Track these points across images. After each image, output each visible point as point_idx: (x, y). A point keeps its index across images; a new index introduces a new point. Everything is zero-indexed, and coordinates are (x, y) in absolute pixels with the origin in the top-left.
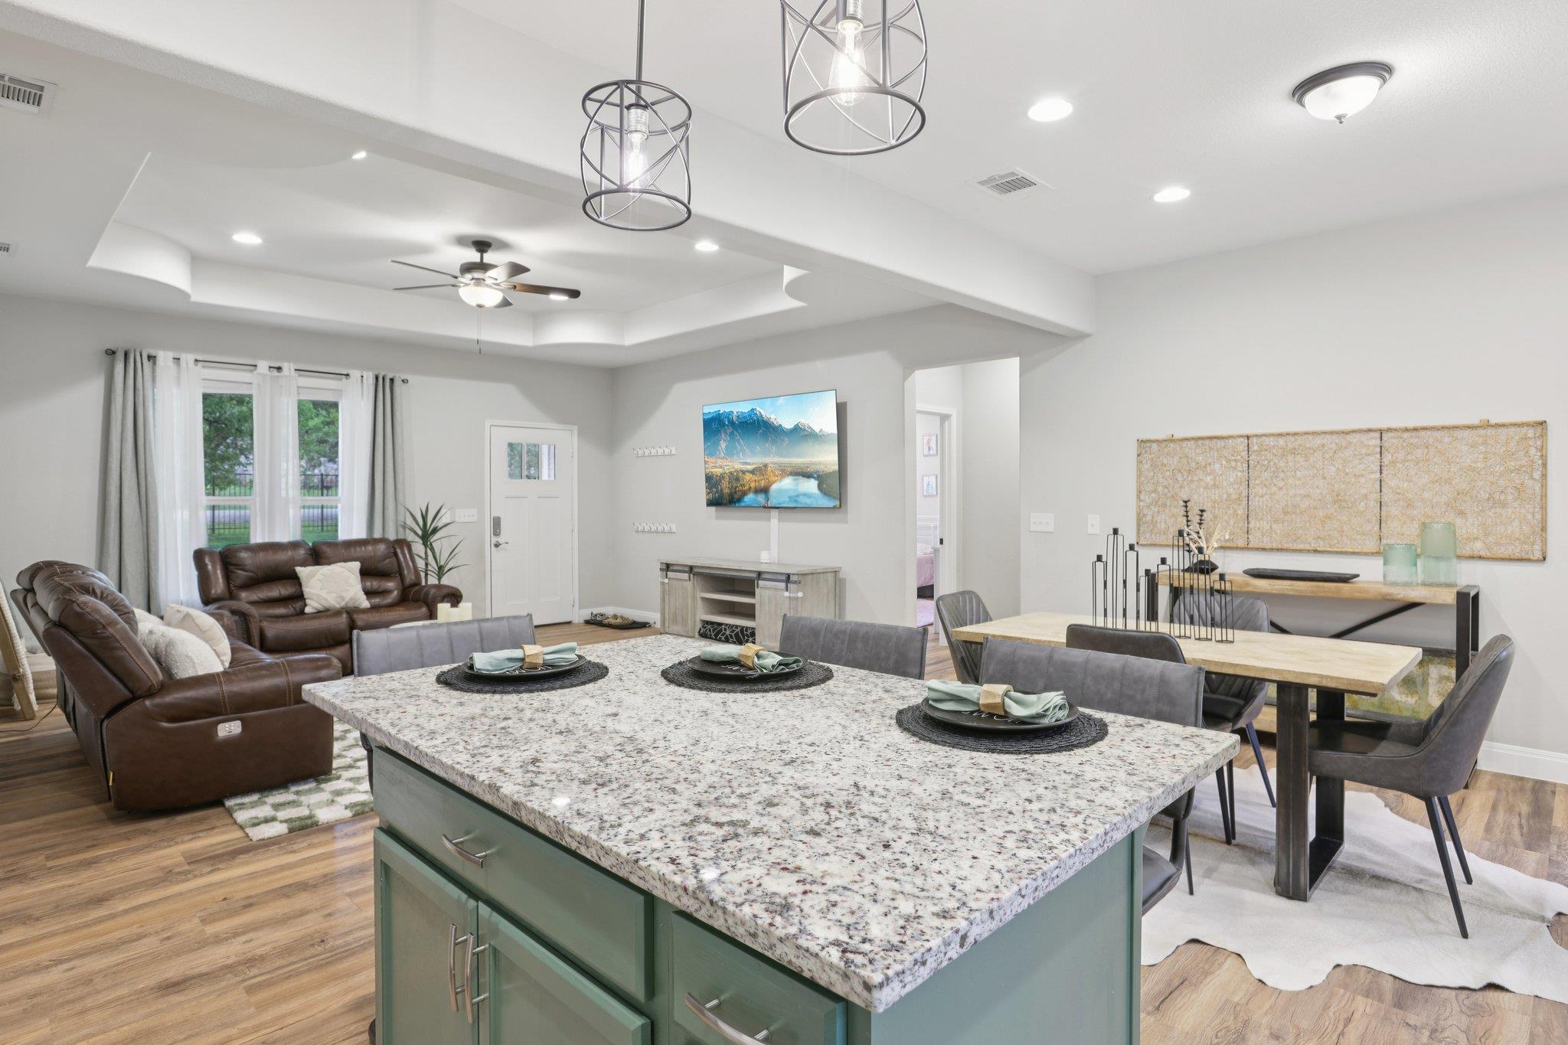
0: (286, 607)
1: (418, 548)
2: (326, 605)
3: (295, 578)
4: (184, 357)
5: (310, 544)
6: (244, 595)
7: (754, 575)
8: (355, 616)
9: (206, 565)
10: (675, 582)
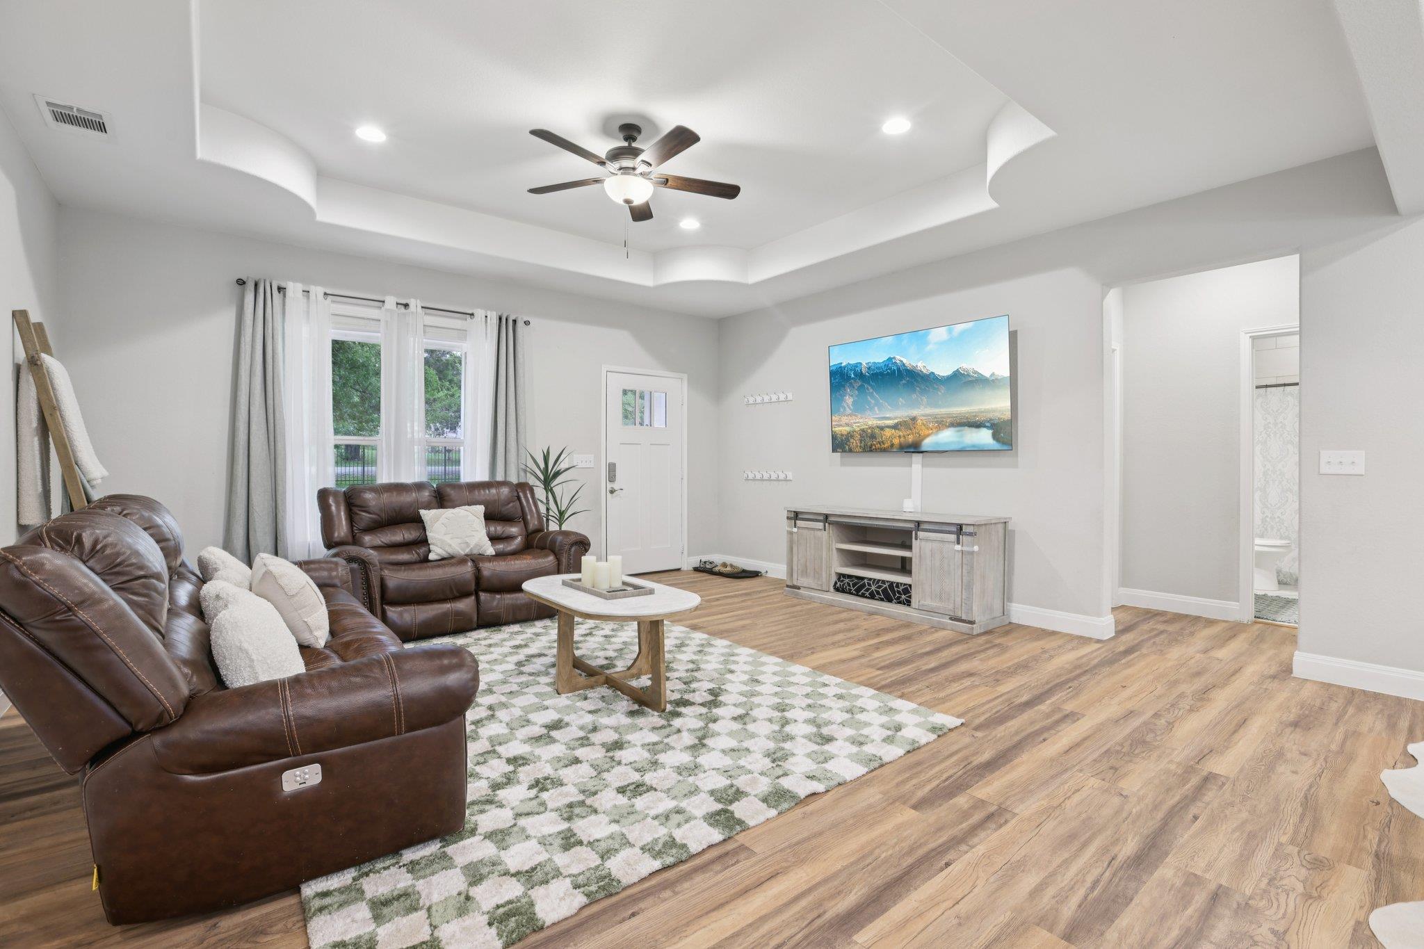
0: (409, 552)
1: (540, 493)
2: (451, 551)
3: (419, 521)
4: (313, 289)
5: (435, 486)
6: (367, 539)
7: (911, 526)
8: (481, 565)
9: (329, 506)
10: (805, 532)
